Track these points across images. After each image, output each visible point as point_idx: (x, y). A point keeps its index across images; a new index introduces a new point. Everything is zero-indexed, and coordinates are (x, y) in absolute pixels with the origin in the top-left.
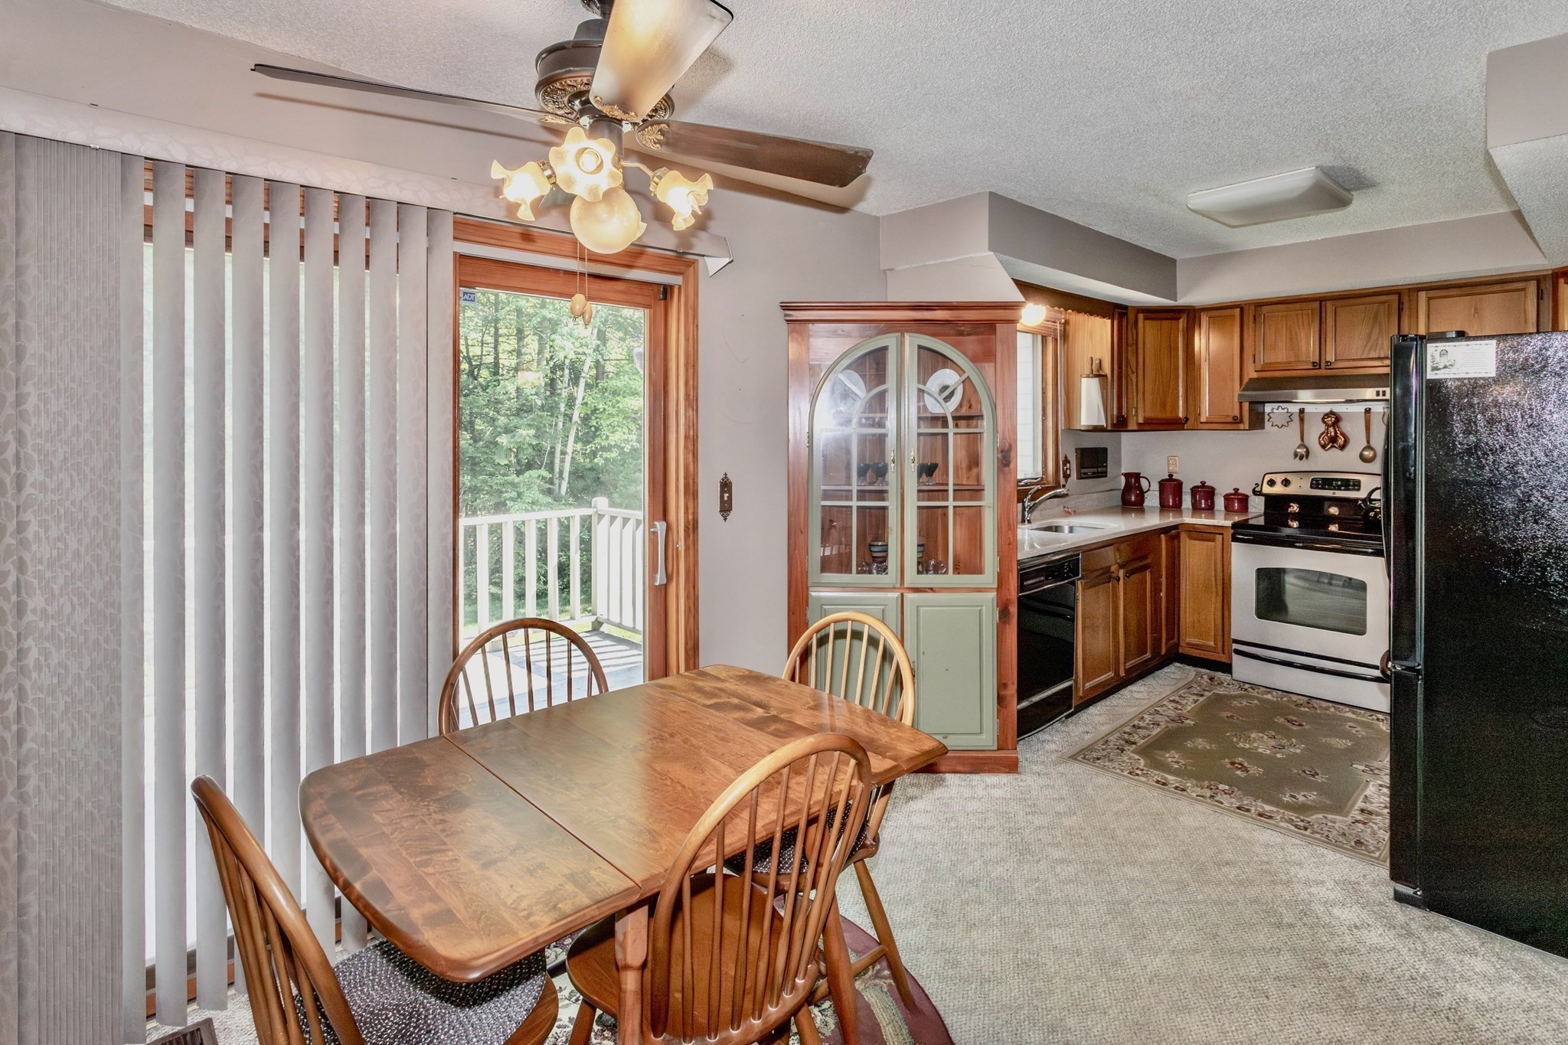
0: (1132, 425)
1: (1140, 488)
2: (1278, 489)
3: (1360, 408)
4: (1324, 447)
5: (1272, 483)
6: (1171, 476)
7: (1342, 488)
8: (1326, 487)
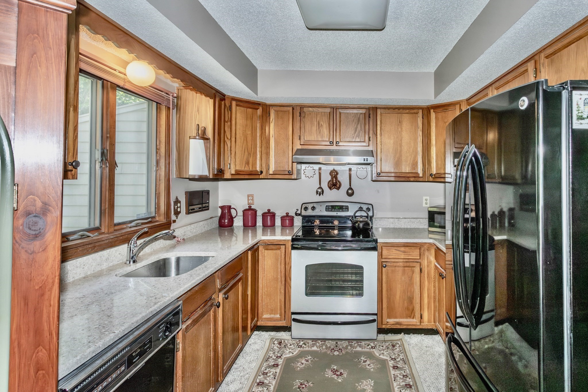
0: (227, 175)
1: (230, 215)
2: (310, 212)
3: (347, 168)
4: (330, 188)
5: (306, 209)
6: (250, 207)
7: (341, 210)
8: (333, 210)
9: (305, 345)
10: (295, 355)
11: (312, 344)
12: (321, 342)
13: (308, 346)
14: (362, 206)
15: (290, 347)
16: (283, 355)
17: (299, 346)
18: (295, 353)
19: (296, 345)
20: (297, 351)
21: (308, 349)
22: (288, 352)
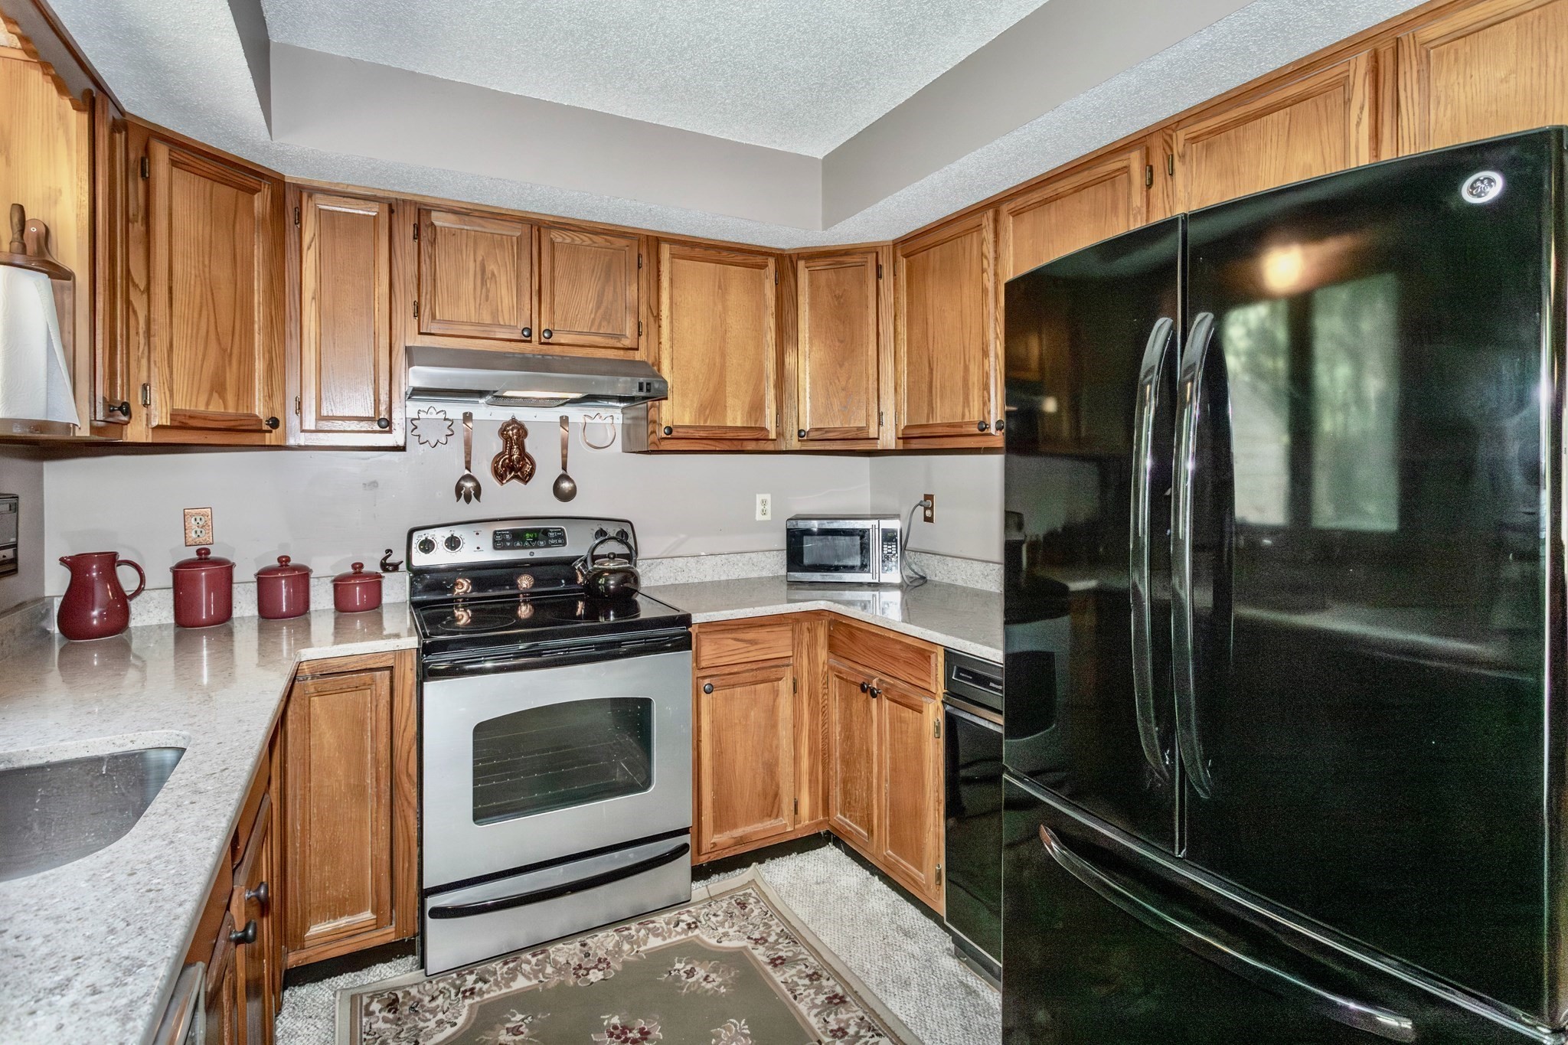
0: (137, 432)
2: (438, 557)
4: (501, 478)
5: (425, 546)
6: (203, 552)
7: (542, 543)
8: (518, 544)
9: (485, 982)
10: (465, 1025)
11: (506, 973)
12: (534, 955)
13: (497, 983)
14: (605, 527)
15: (434, 1004)
16: (420, 1040)
17: (465, 991)
18: (460, 1021)
19: (453, 991)
20: (465, 1012)
21: (498, 993)
22: (432, 1024)
